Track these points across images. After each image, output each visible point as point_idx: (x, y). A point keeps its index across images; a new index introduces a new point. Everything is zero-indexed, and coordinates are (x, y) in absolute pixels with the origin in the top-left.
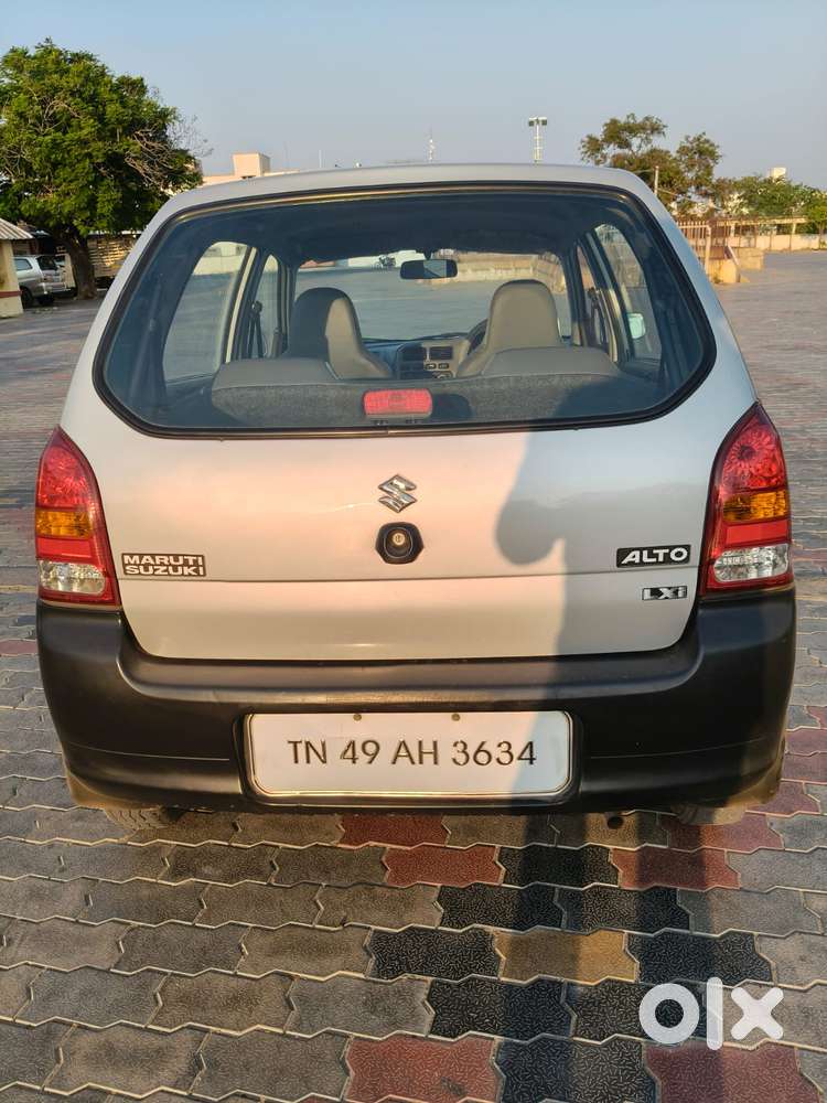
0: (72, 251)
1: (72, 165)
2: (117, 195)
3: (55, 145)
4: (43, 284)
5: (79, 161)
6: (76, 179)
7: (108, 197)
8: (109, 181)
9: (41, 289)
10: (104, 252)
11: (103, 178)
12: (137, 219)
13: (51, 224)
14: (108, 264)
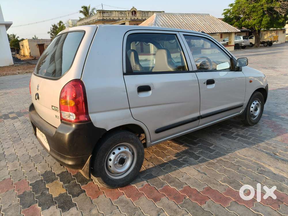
0: (255, 34)
1: (257, 12)
2: (269, 19)
3: (254, 7)
4: (243, 43)
5: (259, 11)
6: (258, 15)
7: (266, 19)
8: (267, 15)
9: (242, 44)
10: (265, 35)
11: (265, 14)
12: (274, 25)
13: (250, 27)
14: (265, 38)
